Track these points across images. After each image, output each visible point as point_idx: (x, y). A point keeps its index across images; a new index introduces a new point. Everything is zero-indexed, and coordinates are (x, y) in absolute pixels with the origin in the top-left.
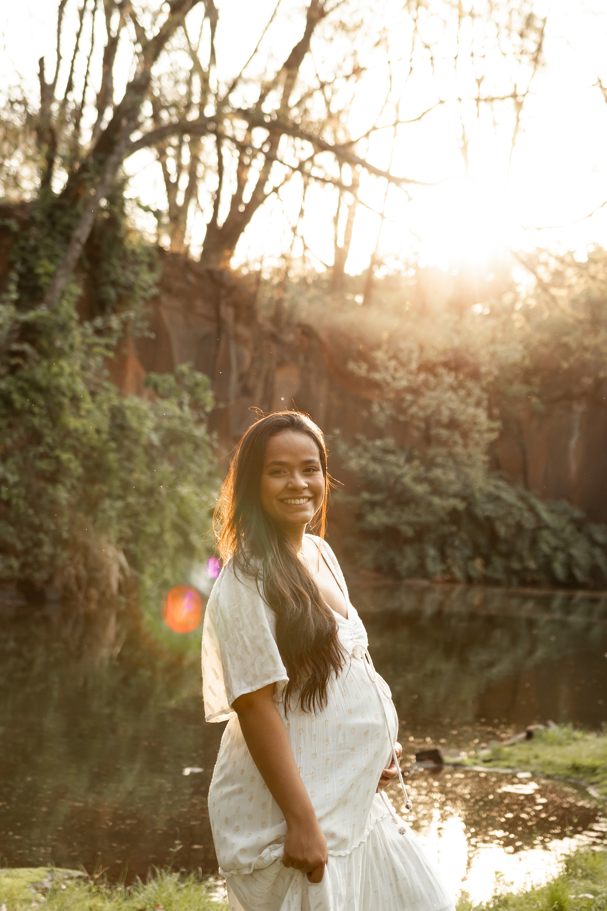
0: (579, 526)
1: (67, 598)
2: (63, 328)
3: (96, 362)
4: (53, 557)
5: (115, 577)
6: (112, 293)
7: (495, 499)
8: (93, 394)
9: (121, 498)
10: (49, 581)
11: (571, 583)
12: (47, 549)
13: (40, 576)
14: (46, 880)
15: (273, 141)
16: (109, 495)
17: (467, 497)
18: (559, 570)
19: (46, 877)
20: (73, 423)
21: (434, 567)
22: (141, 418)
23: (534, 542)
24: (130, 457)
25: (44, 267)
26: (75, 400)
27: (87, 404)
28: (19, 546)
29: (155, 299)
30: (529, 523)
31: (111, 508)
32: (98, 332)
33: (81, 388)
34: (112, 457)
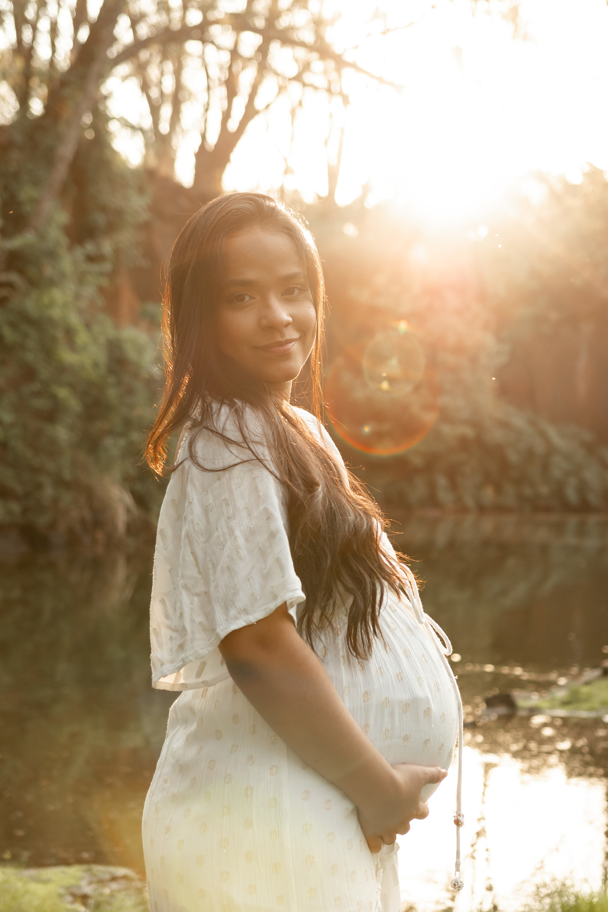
0: (590, 448)
1: (72, 541)
2: (52, 255)
3: (89, 291)
4: (56, 500)
5: (121, 519)
6: (100, 219)
7: (505, 425)
8: (88, 326)
9: (124, 434)
10: (52, 526)
11: (584, 507)
12: (49, 492)
13: (42, 521)
14: (83, 883)
15: (263, 50)
16: (111, 433)
17: (475, 424)
18: (571, 494)
19: (82, 878)
20: (68, 357)
21: (445, 496)
22: (140, 350)
23: (546, 467)
24: (130, 391)
25: (26, 192)
26: (70, 333)
27: (82, 337)
28: (19, 489)
29: (146, 226)
30: (540, 448)
31: (113, 446)
32: (91, 259)
33: (75, 320)
34: (112, 393)
